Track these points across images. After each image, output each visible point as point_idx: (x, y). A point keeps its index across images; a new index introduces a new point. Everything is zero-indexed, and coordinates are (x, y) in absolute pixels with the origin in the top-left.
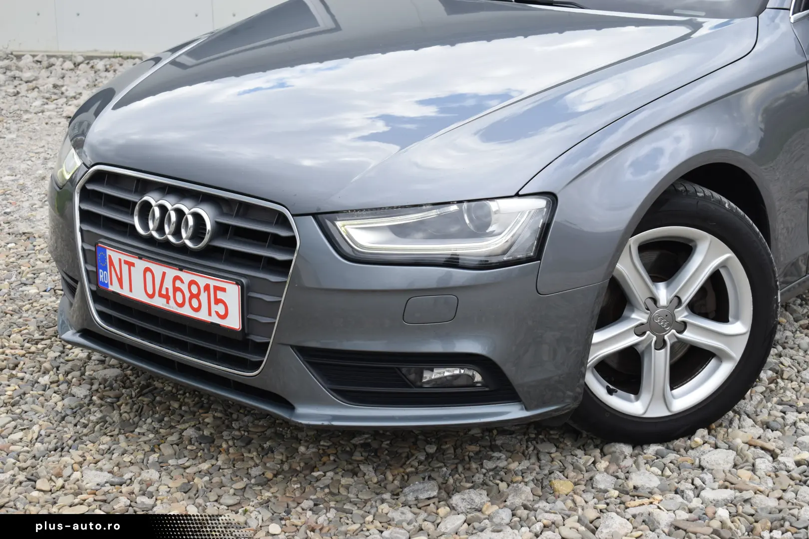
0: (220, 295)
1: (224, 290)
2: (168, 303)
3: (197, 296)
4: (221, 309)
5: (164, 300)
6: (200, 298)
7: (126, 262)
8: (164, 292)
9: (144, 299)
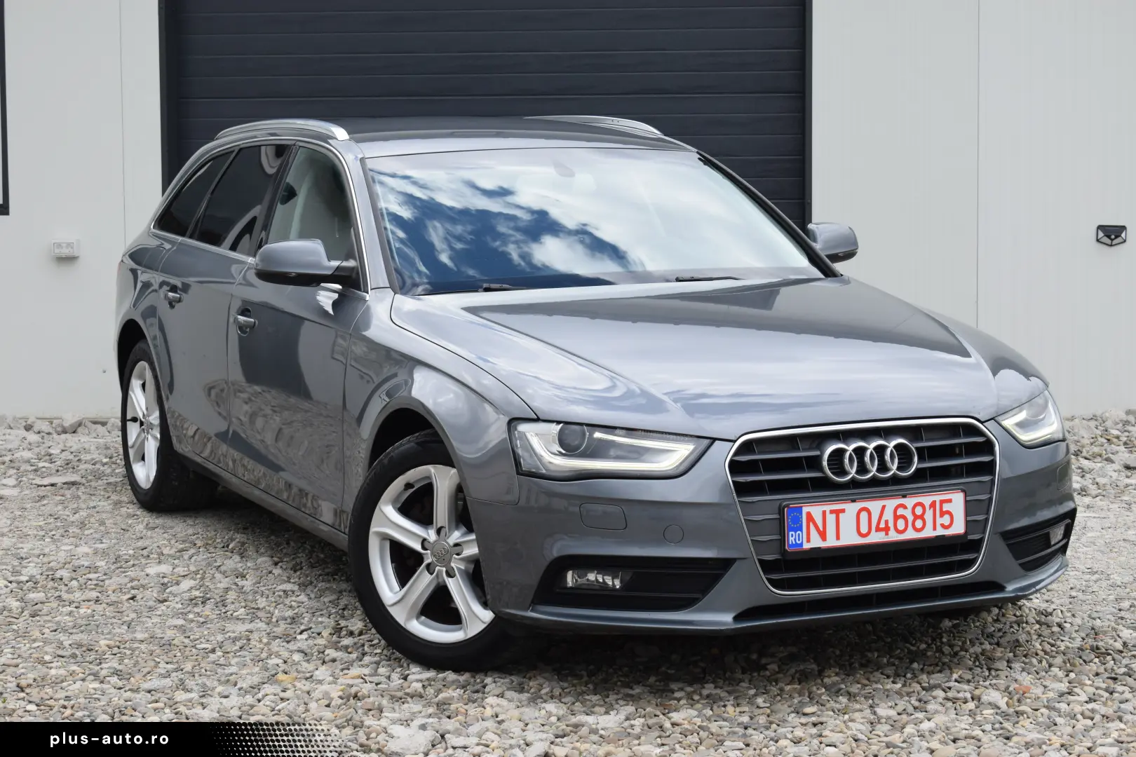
0: (946, 507)
1: (950, 501)
2: (887, 534)
3: (922, 517)
4: (946, 520)
5: (884, 533)
6: (925, 517)
7: (832, 512)
8: (882, 525)
9: (856, 540)
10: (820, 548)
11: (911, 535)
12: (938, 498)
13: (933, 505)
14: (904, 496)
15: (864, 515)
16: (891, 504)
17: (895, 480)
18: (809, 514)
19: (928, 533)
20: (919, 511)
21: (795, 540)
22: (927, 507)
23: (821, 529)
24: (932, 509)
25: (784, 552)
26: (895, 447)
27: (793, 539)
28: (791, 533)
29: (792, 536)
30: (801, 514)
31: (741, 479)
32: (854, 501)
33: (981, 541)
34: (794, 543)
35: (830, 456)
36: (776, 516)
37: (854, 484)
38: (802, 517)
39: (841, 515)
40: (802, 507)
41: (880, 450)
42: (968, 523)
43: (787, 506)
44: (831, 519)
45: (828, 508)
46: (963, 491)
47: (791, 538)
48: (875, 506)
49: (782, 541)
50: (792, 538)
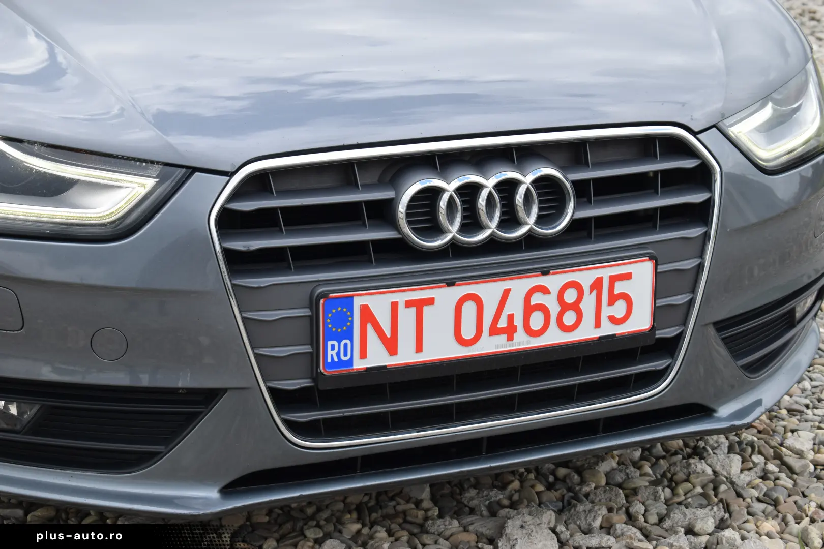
0: (619, 288)
1: (628, 276)
2: (510, 338)
3: (575, 307)
4: (619, 309)
5: (504, 337)
6: (582, 306)
7: (409, 304)
10: (384, 367)
11: (554, 337)
12: (606, 273)
13: (597, 285)
14: (545, 272)
15: (469, 308)
16: (519, 286)
17: (531, 241)
18: (365, 310)
19: (586, 332)
20: (570, 296)
21: (338, 354)
22: (586, 289)
23: (388, 334)
24: (595, 292)
25: (316, 376)
26: (535, 182)
27: (334, 353)
28: (330, 343)
29: (333, 347)
30: (351, 309)
31: (239, 245)
32: (451, 283)
33: (679, 337)
34: (336, 359)
35: (414, 198)
36: (306, 312)
37: (455, 250)
38: (352, 315)
39: (426, 309)
40: (352, 297)
41: (507, 188)
42: (657, 311)
43: (324, 295)
44: (407, 317)
45: (401, 297)
46: (652, 258)
47: (330, 352)
48: (490, 292)
49: (314, 357)
50: (332, 351)
